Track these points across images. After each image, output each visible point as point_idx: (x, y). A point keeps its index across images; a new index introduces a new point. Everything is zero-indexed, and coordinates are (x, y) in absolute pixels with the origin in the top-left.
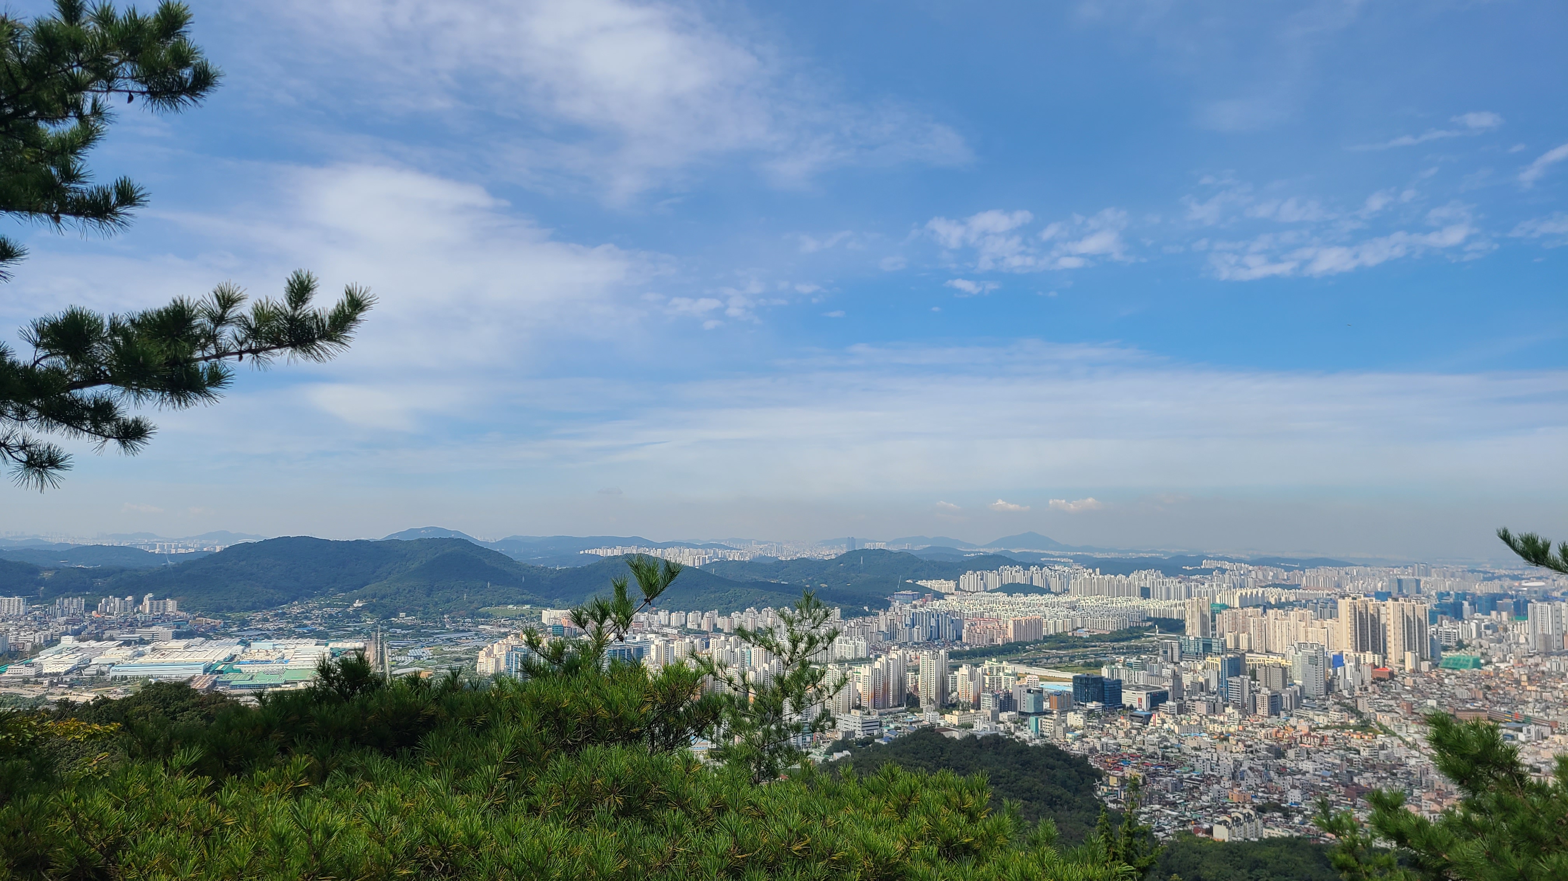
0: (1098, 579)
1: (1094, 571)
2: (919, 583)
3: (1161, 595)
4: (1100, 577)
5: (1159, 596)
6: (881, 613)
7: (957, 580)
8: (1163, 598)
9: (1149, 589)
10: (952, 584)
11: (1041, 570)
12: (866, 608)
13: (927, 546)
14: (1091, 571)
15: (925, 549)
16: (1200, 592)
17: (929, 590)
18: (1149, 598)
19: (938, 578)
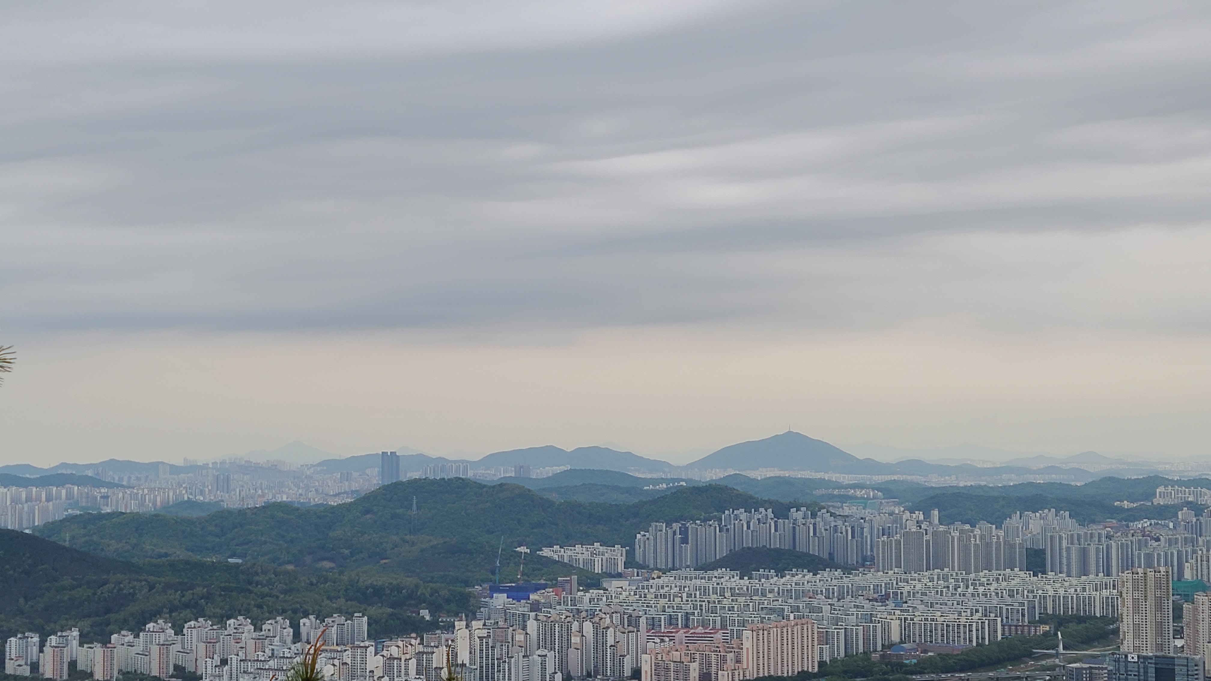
0: (935, 534)
1: (927, 516)
2: (546, 552)
3: (1069, 565)
4: (942, 528)
5: (1065, 568)
6: (459, 624)
7: (629, 543)
8: (1074, 572)
9: (1043, 552)
10: (619, 554)
11: (814, 515)
12: (425, 614)
13: (563, 468)
14: (921, 517)
15: (556, 476)
16: (1149, 557)
17: (567, 568)
18: (1044, 572)
19: (586, 540)
